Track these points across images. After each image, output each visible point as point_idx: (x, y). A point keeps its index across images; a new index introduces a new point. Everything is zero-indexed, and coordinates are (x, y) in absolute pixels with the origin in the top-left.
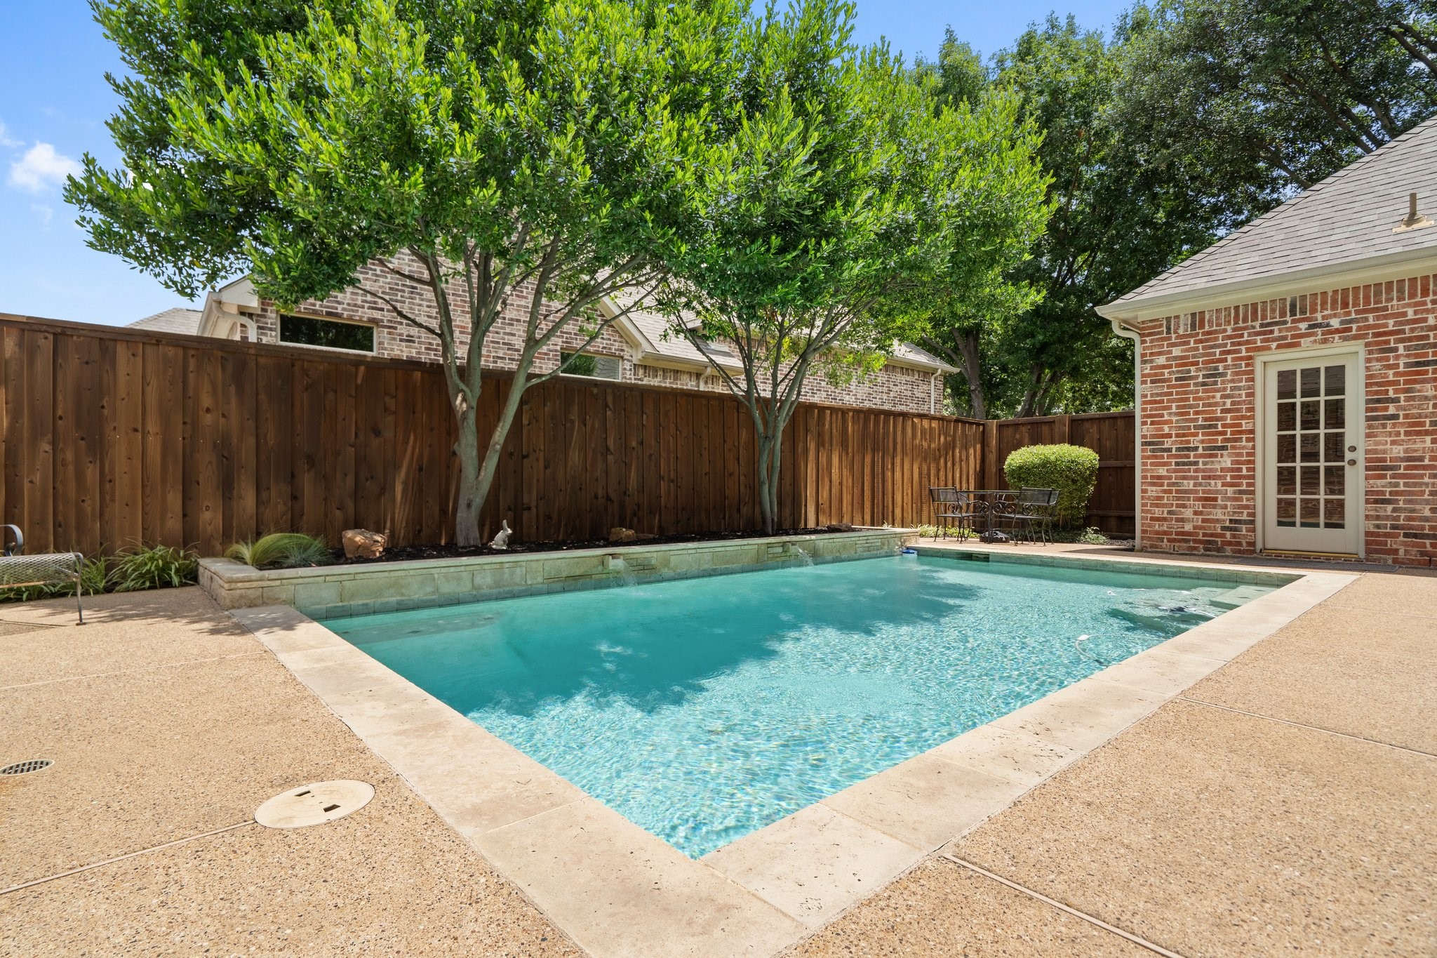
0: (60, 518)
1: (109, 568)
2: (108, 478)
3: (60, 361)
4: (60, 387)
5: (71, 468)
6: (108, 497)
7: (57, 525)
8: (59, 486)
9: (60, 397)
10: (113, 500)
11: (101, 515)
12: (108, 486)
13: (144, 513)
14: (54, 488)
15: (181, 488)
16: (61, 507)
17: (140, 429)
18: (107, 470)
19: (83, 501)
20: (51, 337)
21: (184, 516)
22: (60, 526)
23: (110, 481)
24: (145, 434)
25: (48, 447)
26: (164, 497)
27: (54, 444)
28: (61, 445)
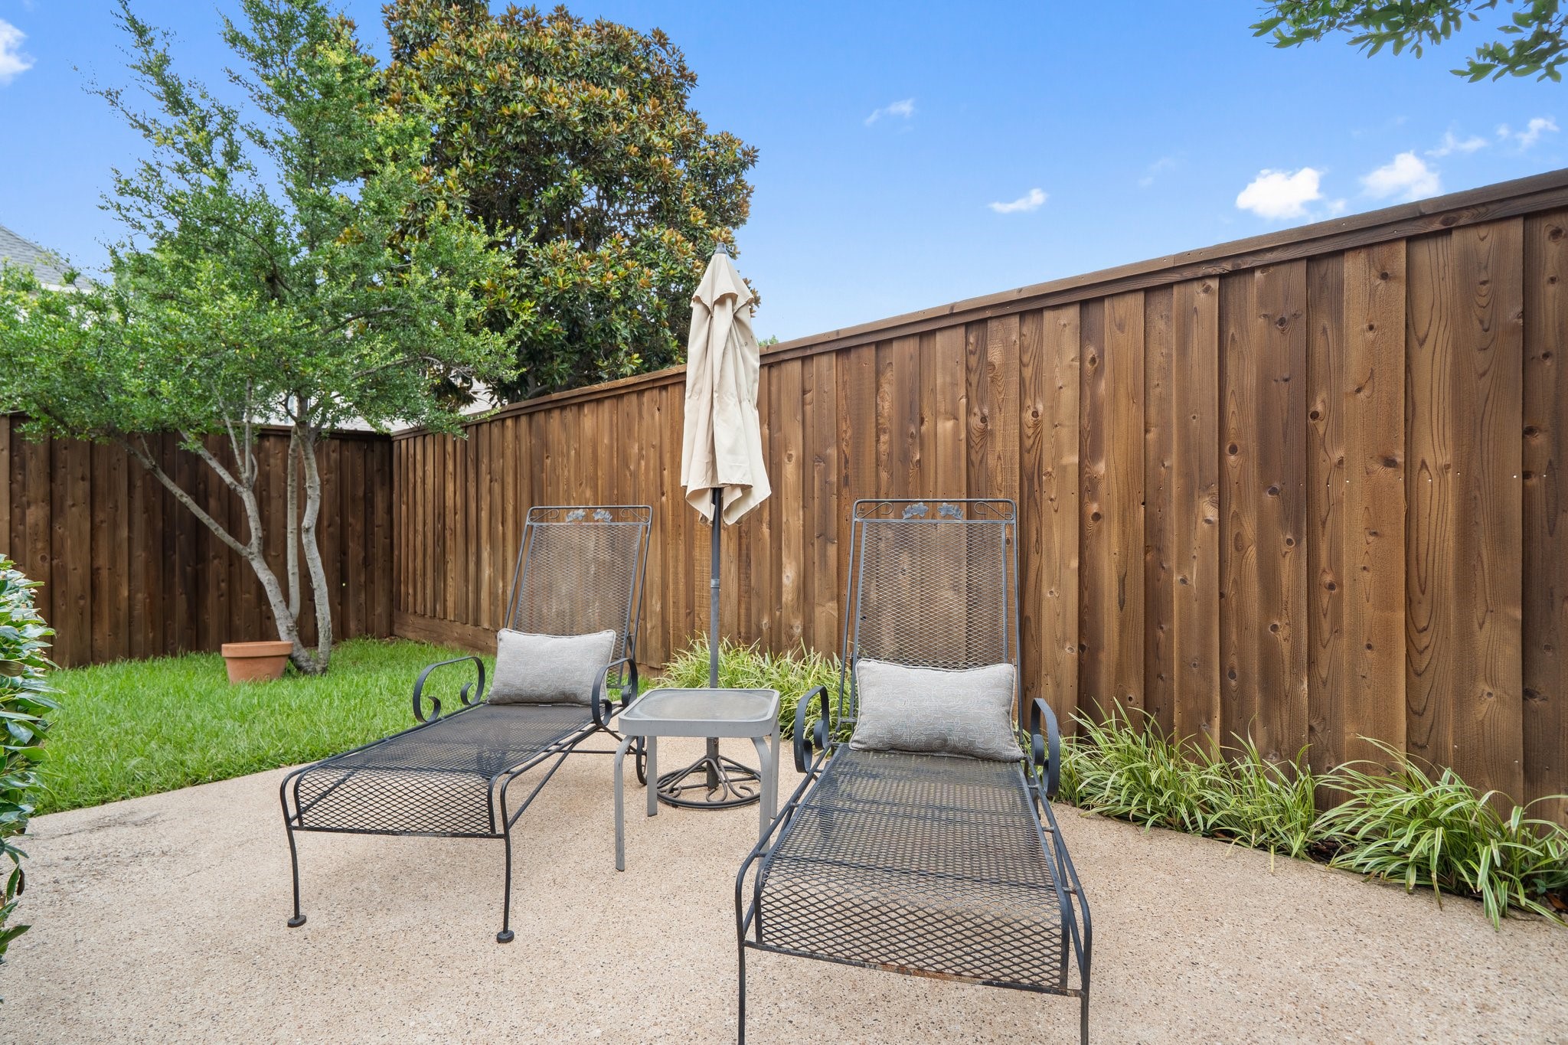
0: (1234, 660)
1: (1324, 800)
2: (1328, 578)
3: (1232, 330)
4: (1231, 387)
5: (1252, 552)
6: (1326, 625)
7: (1226, 673)
8: (1230, 590)
9: (1231, 407)
10: (1337, 631)
11: (1312, 662)
12: (1325, 599)
13: (1413, 673)
14: (1222, 595)
15: (1518, 614)
16: (1234, 637)
17: (1400, 460)
18: (1324, 562)
19: (1275, 628)
20: (1214, 284)
21: (1528, 694)
22: (1232, 675)
23: (1331, 587)
24: (1411, 469)
25: (1212, 513)
26: (1466, 635)
27: (1221, 506)
28: (1234, 507)
